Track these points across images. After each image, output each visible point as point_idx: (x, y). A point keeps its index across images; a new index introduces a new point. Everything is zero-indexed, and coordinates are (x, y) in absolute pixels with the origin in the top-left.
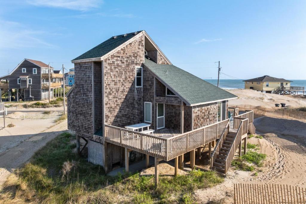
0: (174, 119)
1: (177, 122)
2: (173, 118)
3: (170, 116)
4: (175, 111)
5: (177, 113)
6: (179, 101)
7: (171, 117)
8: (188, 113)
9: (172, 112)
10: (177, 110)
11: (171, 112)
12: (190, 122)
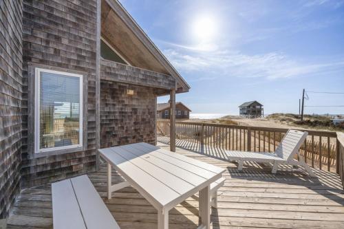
0: (119, 127)
1: (127, 131)
2: (117, 124)
3: (108, 122)
4: (122, 109)
5: (126, 113)
6: (170, 81)
7: (108, 124)
8: (149, 109)
9: (112, 111)
10: (126, 105)
11: (109, 112)
12: (153, 126)
